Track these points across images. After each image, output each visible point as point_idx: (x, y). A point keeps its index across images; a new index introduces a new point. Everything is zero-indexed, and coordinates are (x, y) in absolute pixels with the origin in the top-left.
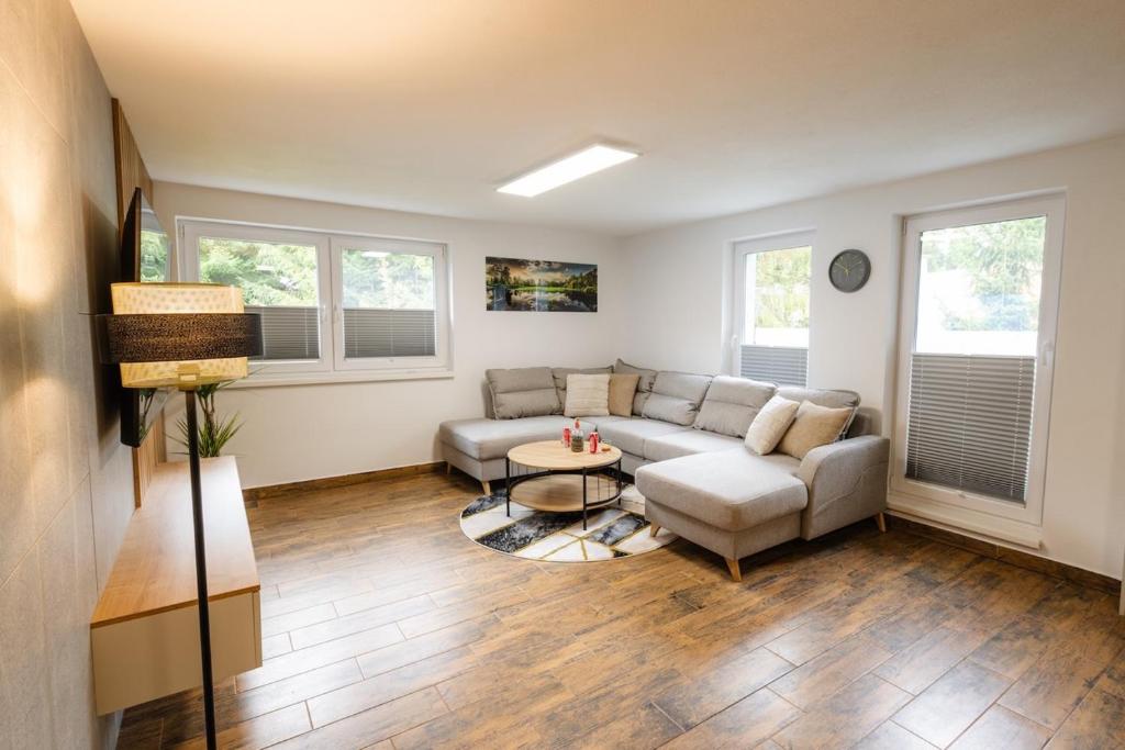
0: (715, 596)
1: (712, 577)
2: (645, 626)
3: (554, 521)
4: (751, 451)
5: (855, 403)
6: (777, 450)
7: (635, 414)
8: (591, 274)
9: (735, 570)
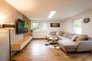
0: (62, 55)
1: (63, 53)
2: (53, 56)
3: (51, 44)
4: (71, 40)
5: (87, 36)
6: (75, 41)
7: (62, 36)
8: (59, 24)
9: (66, 53)
